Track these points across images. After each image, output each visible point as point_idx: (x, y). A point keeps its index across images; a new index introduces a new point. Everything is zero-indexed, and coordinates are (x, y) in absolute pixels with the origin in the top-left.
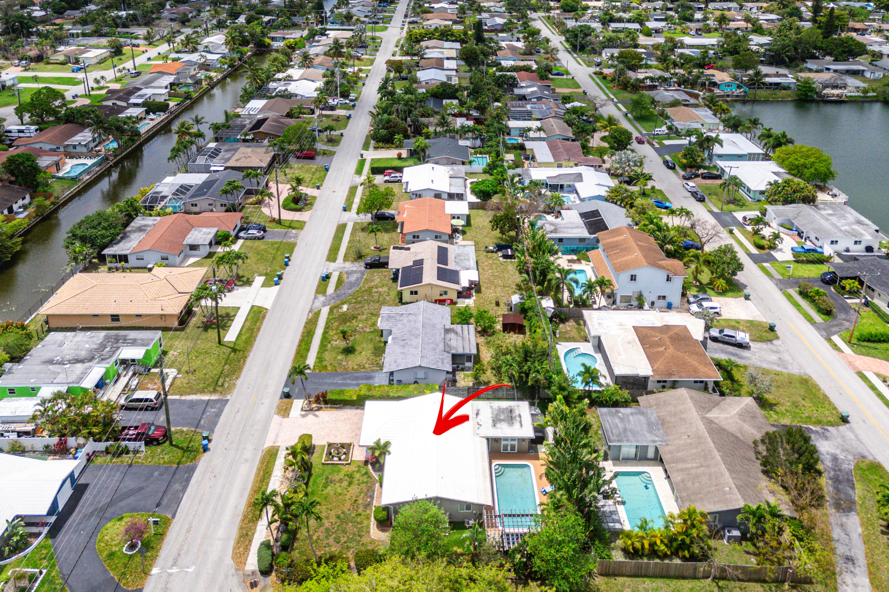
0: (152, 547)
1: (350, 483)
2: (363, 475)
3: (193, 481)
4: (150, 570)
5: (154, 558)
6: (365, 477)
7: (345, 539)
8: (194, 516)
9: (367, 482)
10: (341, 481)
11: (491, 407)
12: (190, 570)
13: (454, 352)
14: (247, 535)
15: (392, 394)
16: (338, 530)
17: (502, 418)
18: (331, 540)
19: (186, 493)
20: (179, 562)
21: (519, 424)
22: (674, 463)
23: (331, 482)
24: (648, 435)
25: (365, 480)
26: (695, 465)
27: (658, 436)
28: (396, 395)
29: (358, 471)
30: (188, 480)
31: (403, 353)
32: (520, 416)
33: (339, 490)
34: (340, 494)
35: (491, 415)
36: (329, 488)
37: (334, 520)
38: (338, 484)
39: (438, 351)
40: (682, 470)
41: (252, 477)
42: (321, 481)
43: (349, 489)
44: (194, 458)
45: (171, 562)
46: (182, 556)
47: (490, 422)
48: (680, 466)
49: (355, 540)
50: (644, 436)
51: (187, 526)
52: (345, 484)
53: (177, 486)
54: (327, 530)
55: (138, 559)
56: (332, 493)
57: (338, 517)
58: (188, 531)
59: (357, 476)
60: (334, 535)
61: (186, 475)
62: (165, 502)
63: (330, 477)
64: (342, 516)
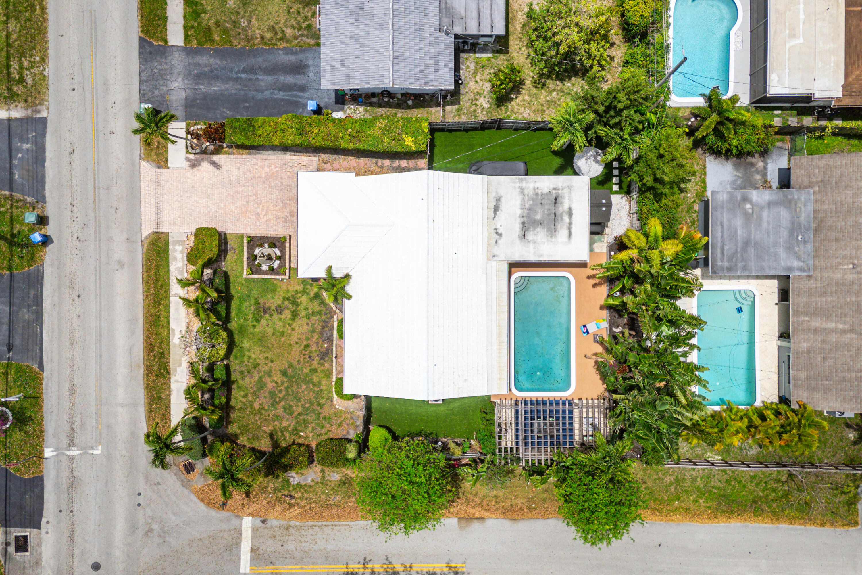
0: (30, 418)
1: (295, 315)
2: (311, 299)
3: (47, 304)
4: (42, 452)
5: (40, 433)
6: (316, 303)
7: (300, 409)
8: (72, 366)
9: (319, 313)
10: (279, 310)
11: (522, 190)
12: (96, 452)
13: (458, 30)
14: (160, 398)
15: (343, 145)
16: (287, 394)
17: (538, 217)
18: (280, 411)
19: (45, 327)
20: (77, 441)
21: (566, 232)
22: (807, 314)
23: (265, 312)
24: (783, 254)
25: (317, 309)
26: (841, 326)
27: (799, 258)
28: (351, 146)
29: (304, 292)
30: (38, 301)
31: (356, 38)
32: (570, 213)
33: (279, 326)
34: (282, 334)
35: (519, 212)
36: (264, 322)
37: (278, 378)
38: (276, 315)
39: (426, 33)
40: (816, 331)
41: (140, 297)
42: (249, 308)
43: (294, 325)
44: (32, 259)
45: (65, 442)
46: (78, 431)
47: (517, 227)
48: (816, 323)
49: (313, 411)
50: (776, 255)
51: (67, 385)
52: (287, 315)
53: (26, 315)
54: (272, 394)
55: (17, 435)
56: (269, 331)
57: (284, 373)
58: (72, 392)
59: (304, 300)
60: (283, 403)
61: (32, 292)
62: (17, 341)
63: (261, 300)
64: (290, 371)
